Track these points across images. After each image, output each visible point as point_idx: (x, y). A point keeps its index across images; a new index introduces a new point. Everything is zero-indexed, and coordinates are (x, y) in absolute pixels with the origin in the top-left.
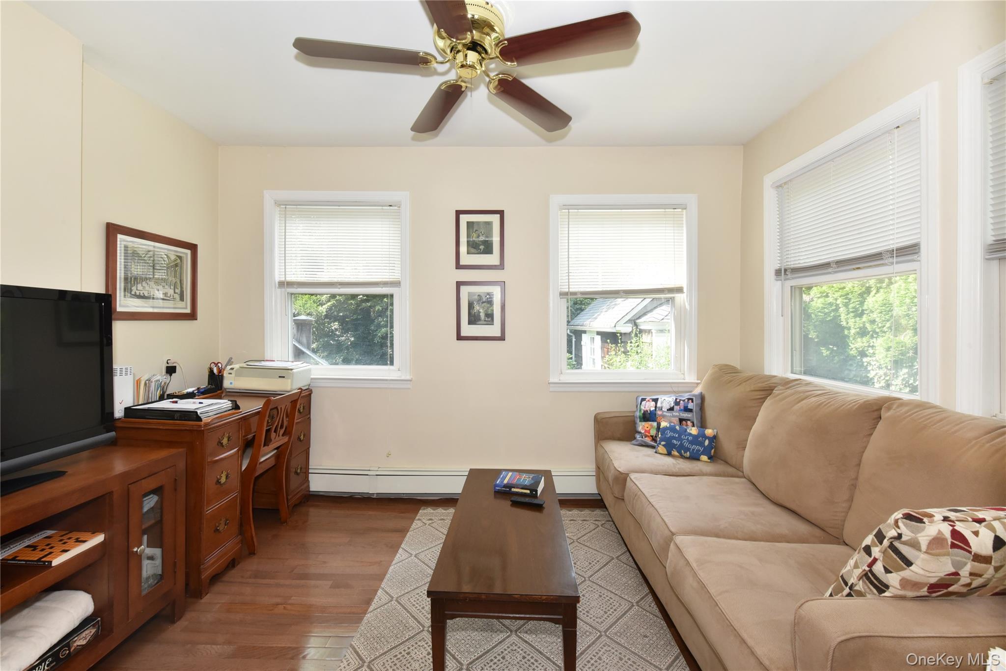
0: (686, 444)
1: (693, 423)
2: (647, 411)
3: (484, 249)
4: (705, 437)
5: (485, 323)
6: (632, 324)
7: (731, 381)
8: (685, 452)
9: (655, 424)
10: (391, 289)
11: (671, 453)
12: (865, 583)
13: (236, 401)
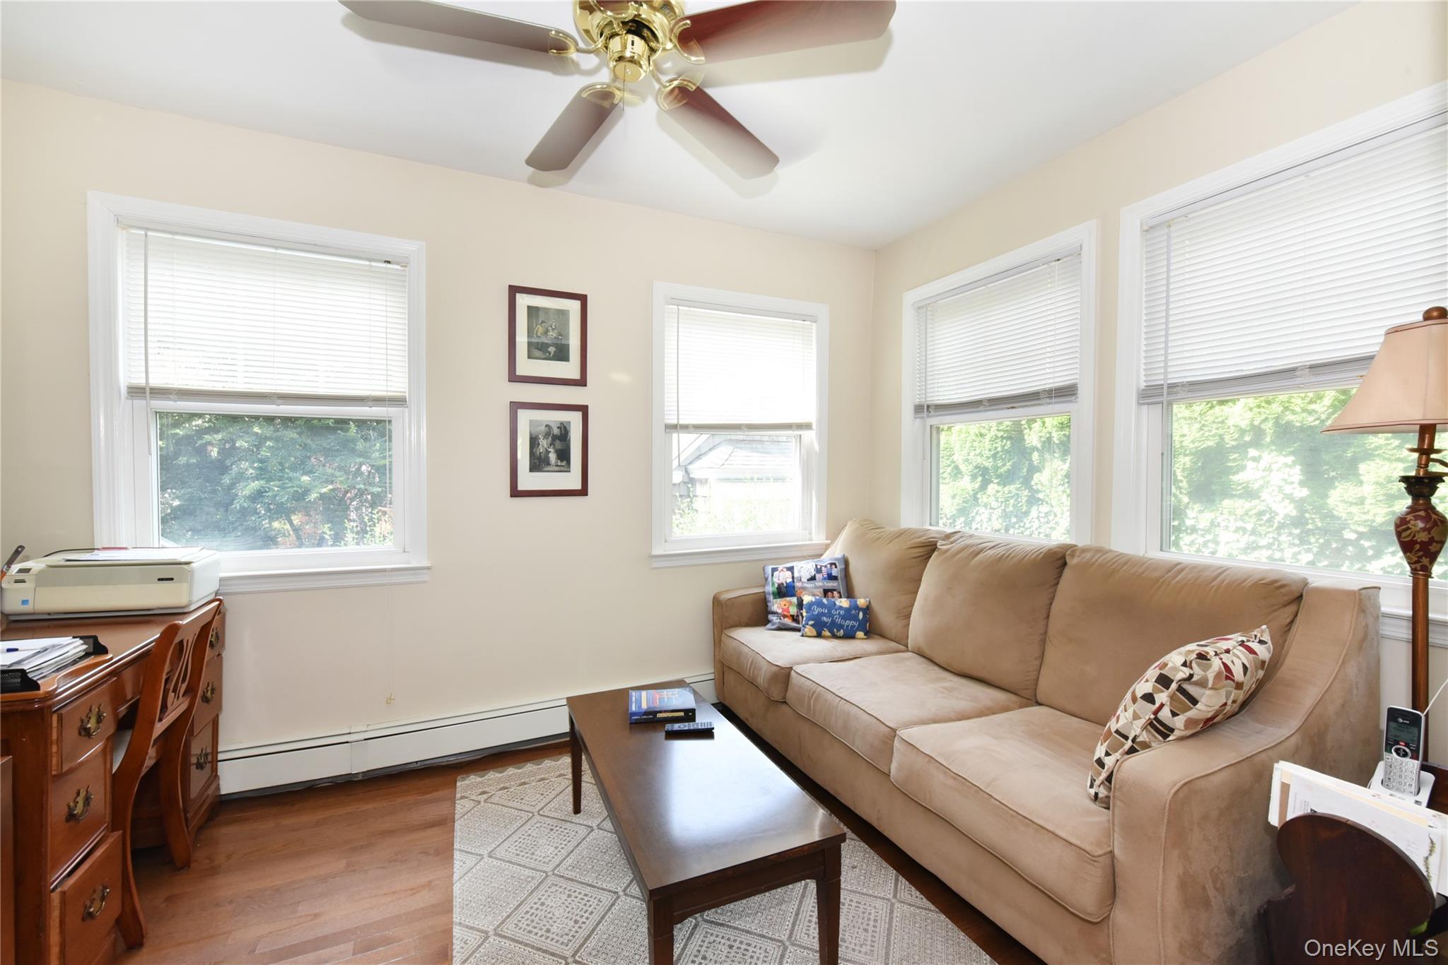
0: (838, 621)
1: (840, 593)
2: (783, 584)
3: (555, 352)
4: (858, 608)
5: (557, 468)
6: (682, 471)
7: (880, 538)
8: (838, 630)
9: (794, 600)
10: (389, 409)
11: (821, 633)
12: (1150, 731)
13: (95, 638)
